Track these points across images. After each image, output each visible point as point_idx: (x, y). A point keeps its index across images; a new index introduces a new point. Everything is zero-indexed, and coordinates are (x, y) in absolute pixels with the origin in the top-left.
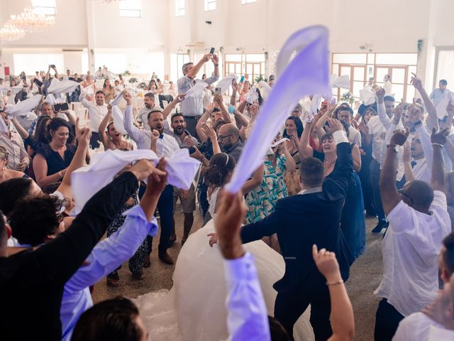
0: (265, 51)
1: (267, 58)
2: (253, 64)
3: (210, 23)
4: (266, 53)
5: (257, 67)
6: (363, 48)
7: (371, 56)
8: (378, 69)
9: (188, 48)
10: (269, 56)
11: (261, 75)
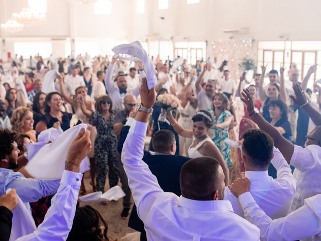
0: (205, 40)
1: (207, 45)
2: (196, 49)
3: (163, 18)
4: (206, 42)
5: (199, 52)
6: (281, 37)
7: (288, 43)
8: (294, 53)
9: (146, 37)
10: (209, 43)
11: (202, 58)
